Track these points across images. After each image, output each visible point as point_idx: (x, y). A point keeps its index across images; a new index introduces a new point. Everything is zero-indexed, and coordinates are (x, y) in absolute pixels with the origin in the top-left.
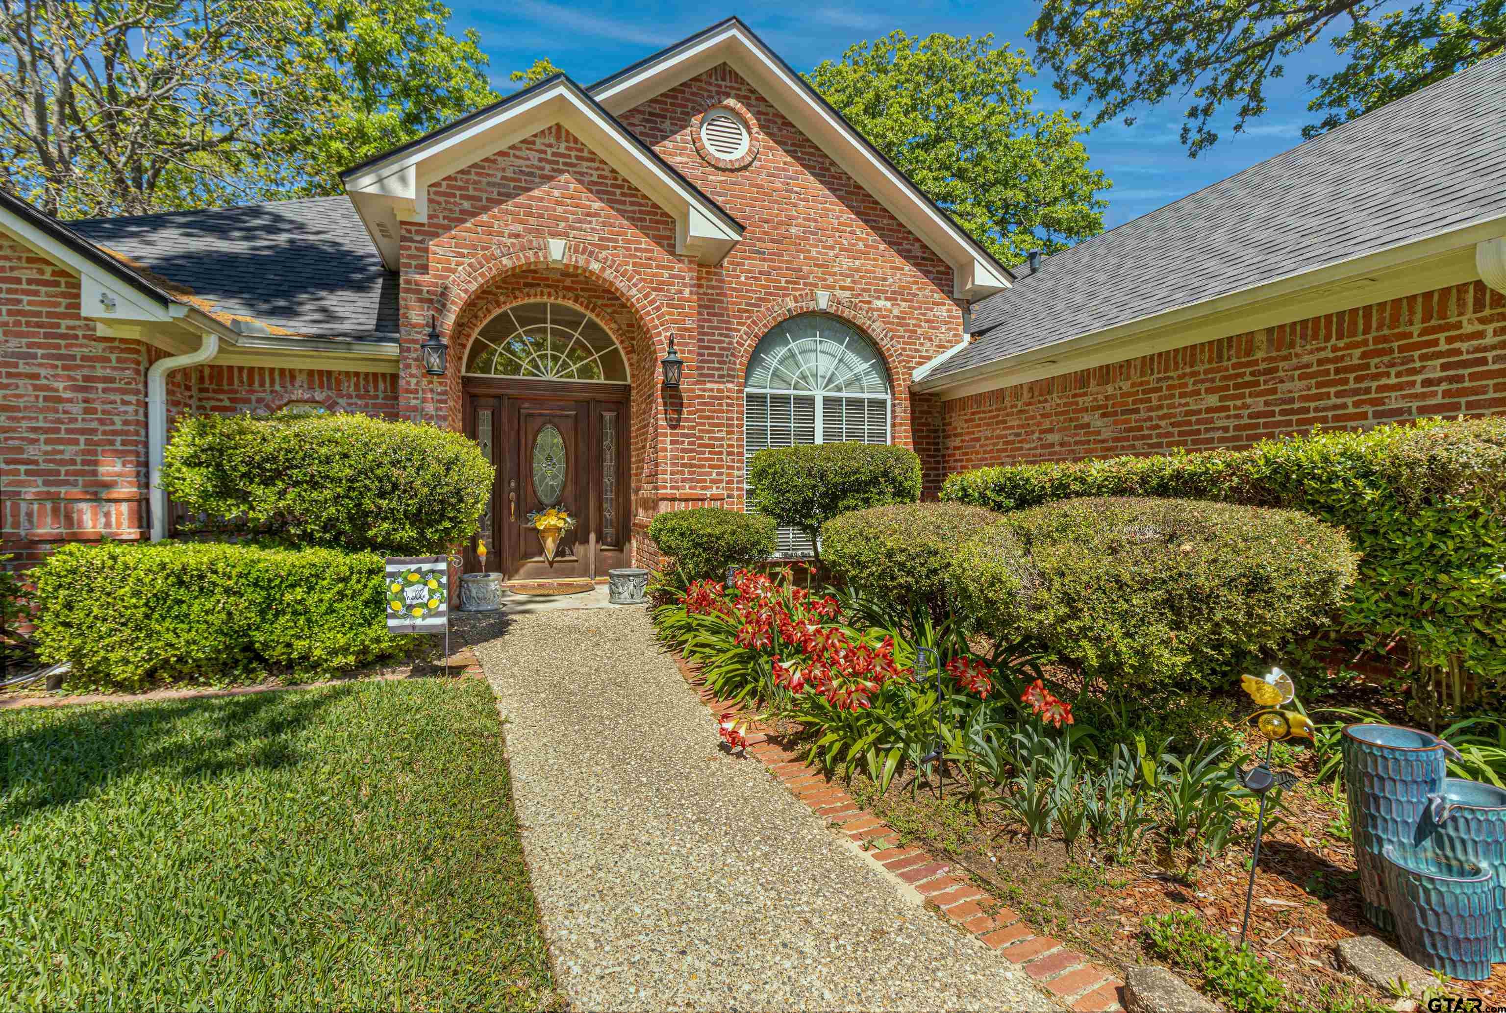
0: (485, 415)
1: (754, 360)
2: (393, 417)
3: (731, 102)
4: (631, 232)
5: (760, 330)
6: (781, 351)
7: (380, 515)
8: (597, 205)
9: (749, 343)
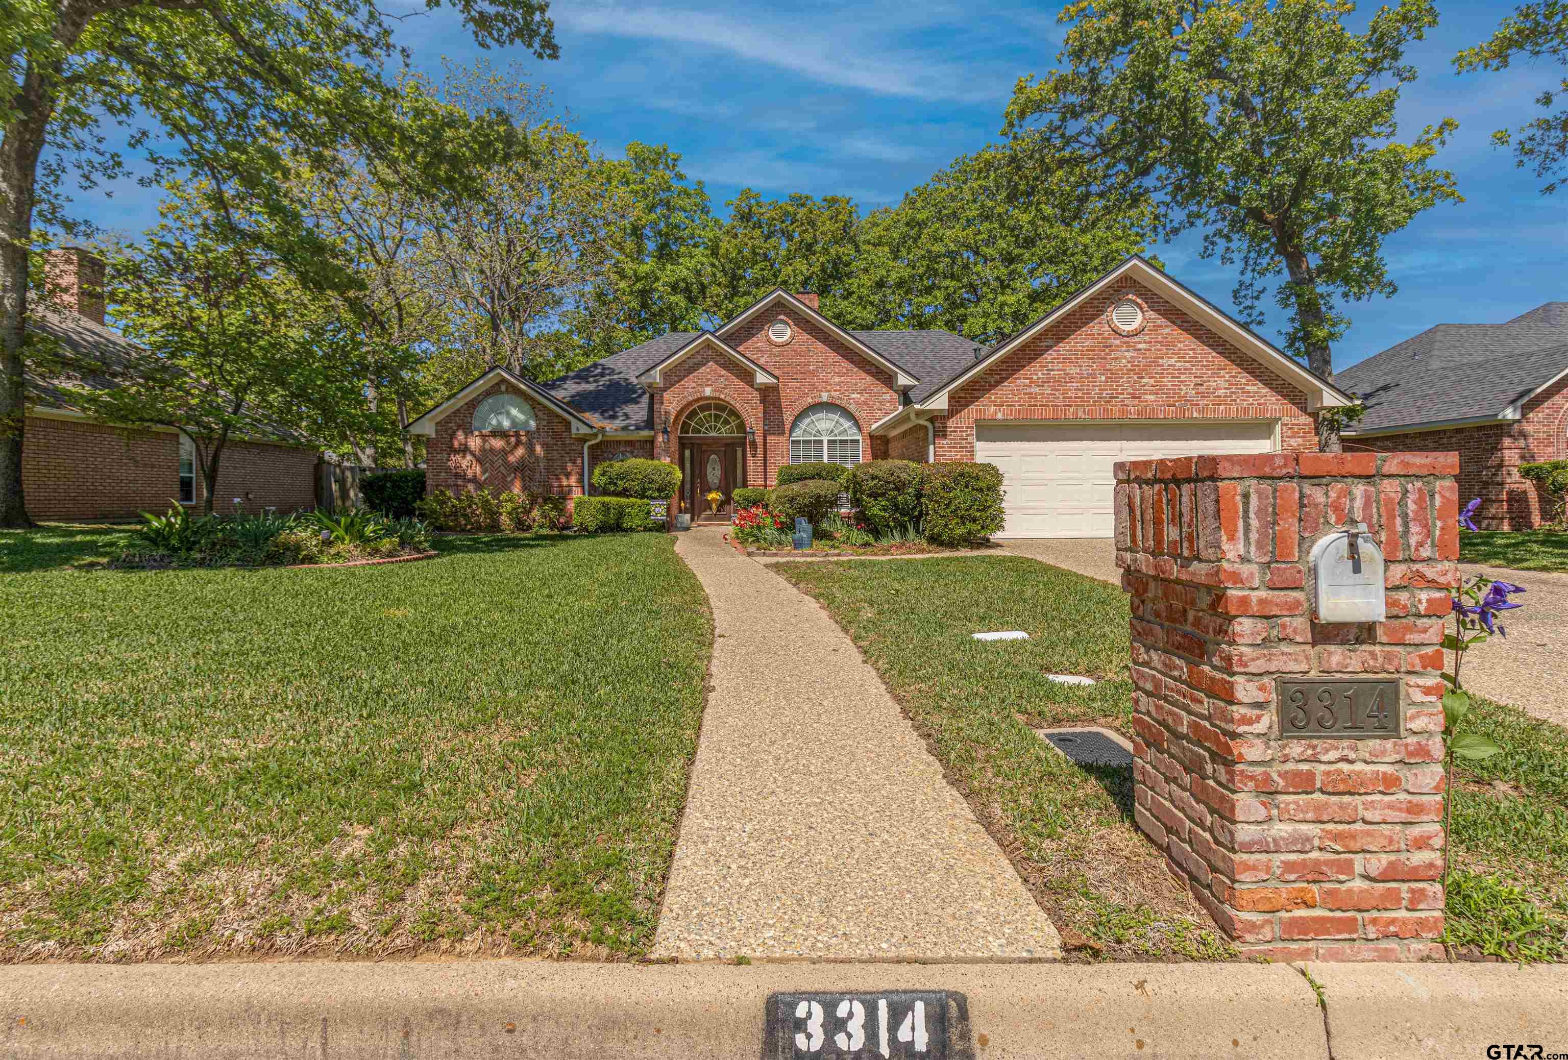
0: (687, 453)
1: (794, 425)
2: (652, 459)
3: (782, 317)
4: (737, 381)
5: (796, 413)
6: (807, 421)
7: (649, 489)
8: (723, 372)
9: (791, 419)
